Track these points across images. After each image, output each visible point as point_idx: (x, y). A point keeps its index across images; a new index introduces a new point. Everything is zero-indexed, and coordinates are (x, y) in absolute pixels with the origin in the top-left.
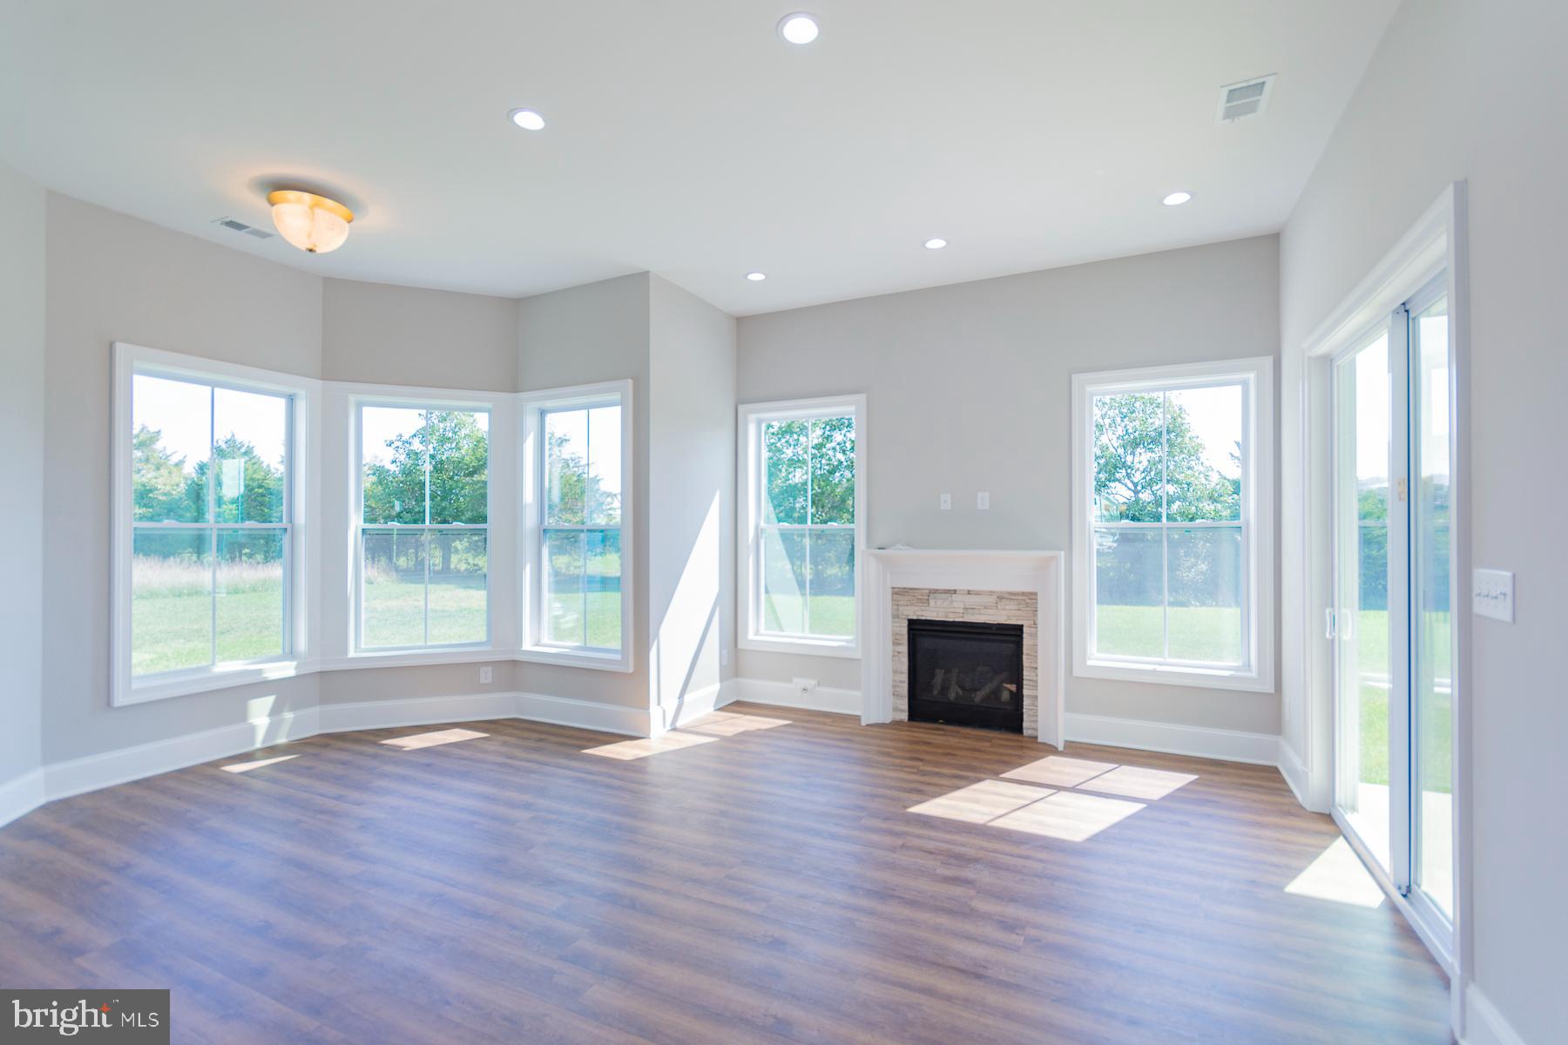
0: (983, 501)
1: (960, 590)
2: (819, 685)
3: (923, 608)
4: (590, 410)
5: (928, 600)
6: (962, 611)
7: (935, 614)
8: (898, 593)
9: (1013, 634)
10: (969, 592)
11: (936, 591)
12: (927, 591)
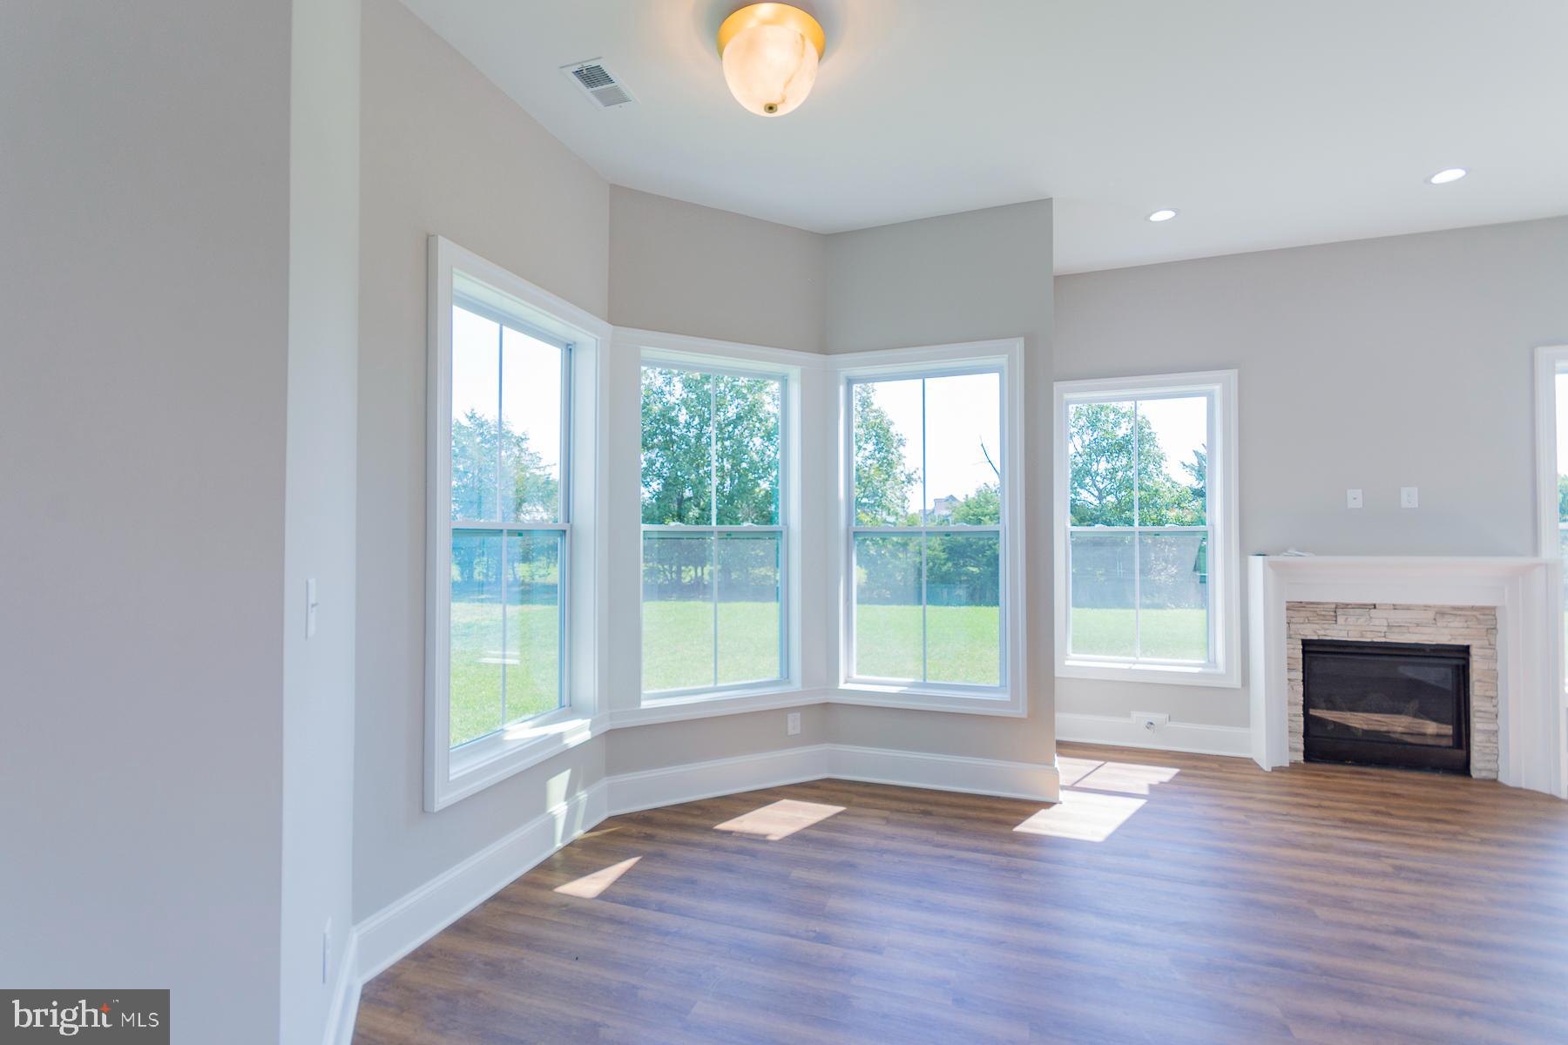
0: (1409, 497)
1: (1380, 605)
2: (1170, 720)
3: (1326, 626)
4: (927, 380)
5: (1336, 616)
6: (1385, 629)
7: (1344, 634)
8: (1294, 607)
9: (1459, 657)
10: (1395, 607)
11: (1346, 606)
12: (1334, 606)
